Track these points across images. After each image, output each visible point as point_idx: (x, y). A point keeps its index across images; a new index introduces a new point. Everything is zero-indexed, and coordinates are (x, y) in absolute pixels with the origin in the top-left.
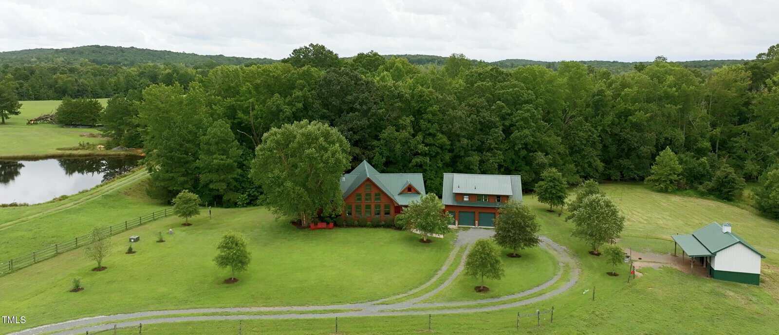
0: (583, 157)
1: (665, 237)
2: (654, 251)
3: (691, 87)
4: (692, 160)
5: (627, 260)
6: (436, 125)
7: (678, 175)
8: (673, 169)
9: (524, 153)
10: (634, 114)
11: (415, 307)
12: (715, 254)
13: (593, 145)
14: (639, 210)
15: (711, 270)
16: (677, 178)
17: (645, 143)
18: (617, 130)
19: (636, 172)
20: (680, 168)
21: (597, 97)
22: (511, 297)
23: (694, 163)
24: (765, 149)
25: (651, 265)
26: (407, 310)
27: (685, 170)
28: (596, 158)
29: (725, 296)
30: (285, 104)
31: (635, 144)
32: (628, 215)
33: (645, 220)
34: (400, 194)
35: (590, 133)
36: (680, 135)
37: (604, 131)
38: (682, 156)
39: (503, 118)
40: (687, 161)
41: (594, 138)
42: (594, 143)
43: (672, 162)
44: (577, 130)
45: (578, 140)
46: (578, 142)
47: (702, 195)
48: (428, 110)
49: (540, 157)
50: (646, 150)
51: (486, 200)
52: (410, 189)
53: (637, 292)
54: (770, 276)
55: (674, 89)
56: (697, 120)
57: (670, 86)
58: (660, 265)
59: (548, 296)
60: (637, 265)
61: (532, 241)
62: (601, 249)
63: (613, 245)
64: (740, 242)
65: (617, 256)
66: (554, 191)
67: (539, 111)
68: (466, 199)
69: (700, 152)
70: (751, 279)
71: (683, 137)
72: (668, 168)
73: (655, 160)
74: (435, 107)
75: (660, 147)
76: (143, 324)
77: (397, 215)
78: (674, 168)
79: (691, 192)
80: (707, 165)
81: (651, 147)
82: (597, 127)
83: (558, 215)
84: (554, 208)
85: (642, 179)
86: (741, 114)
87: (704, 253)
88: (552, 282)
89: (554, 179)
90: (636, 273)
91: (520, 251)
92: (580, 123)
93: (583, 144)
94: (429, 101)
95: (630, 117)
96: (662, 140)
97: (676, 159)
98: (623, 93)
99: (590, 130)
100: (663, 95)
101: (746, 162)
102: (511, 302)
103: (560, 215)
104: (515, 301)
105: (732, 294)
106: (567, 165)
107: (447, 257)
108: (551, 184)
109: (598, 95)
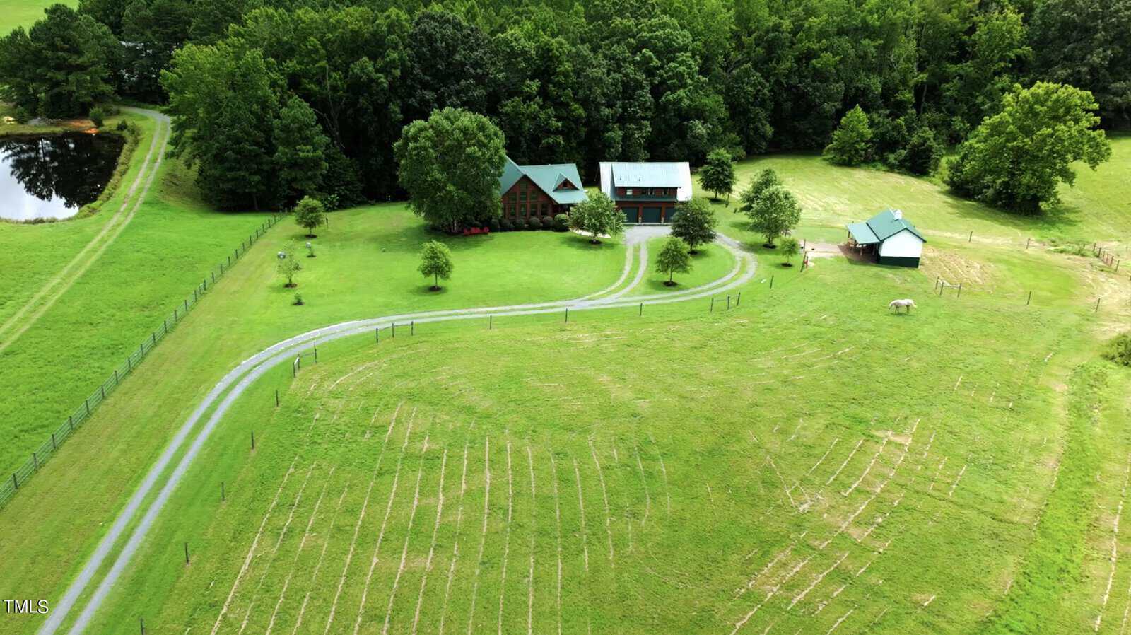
0: (749, 121)
1: (840, 225)
2: (827, 241)
3: (898, 14)
4: (886, 120)
5: (801, 251)
6: (569, 91)
7: (867, 143)
8: (861, 136)
9: (676, 121)
10: (819, 57)
11: (618, 300)
12: (882, 241)
13: (763, 104)
14: (816, 194)
15: (879, 255)
16: (864, 147)
17: (830, 98)
18: (795, 80)
19: (814, 137)
20: (869, 133)
21: (772, 35)
22: (699, 289)
23: (888, 124)
24: (980, 99)
25: (824, 255)
26: (614, 303)
27: (876, 135)
28: (764, 122)
29: (885, 278)
30: (377, 71)
31: (817, 100)
32: (802, 200)
33: (821, 206)
34: (556, 190)
35: (759, 87)
36: (876, 84)
37: (778, 82)
38: (875, 116)
39: (650, 73)
40: (879, 122)
41: (764, 94)
42: (764, 100)
43: (860, 126)
44: (743, 83)
45: (744, 98)
46: (743, 100)
47: (891, 168)
48: (558, 70)
49: (699, 128)
50: (829, 107)
51: (651, 193)
52: (566, 185)
53: (809, 279)
54: (931, 259)
55: (876, 16)
56: (901, 61)
57: (871, 12)
58: (832, 254)
59: (730, 287)
60: (811, 255)
61: (709, 237)
62: (776, 242)
63: (787, 236)
64: (906, 229)
65: (792, 248)
66: (721, 177)
67: (696, 61)
68: (629, 193)
69: (898, 109)
70: (912, 263)
71: (879, 86)
72: (854, 134)
73: (839, 123)
74: (567, 66)
75: (848, 104)
76: (415, 321)
77: (558, 216)
78: (863, 133)
79: (880, 165)
80: (904, 127)
81: (836, 104)
82: (769, 77)
83: (724, 205)
84: (720, 196)
85: (822, 146)
86: (962, 46)
87: (875, 240)
88: (732, 275)
89: (723, 162)
90: (809, 263)
91: (698, 247)
92: (747, 72)
93: (749, 102)
94: (558, 57)
95: (814, 61)
96: (852, 92)
97: (866, 120)
98: (806, 25)
99: (759, 83)
100: (860, 25)
101: (954, 119)
102: (698, 292)
103: (727, 205)
104: (703, 291)
105: (891, 276)
106: (728, 134)
107: (625, 257)
108: (719, 169)
109: (773, 31)
